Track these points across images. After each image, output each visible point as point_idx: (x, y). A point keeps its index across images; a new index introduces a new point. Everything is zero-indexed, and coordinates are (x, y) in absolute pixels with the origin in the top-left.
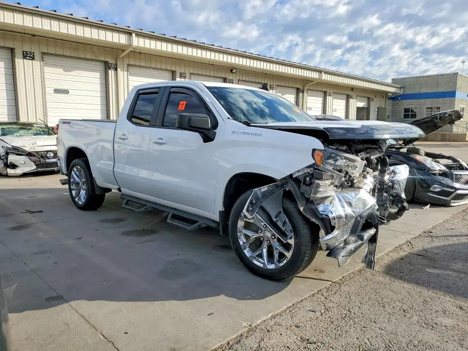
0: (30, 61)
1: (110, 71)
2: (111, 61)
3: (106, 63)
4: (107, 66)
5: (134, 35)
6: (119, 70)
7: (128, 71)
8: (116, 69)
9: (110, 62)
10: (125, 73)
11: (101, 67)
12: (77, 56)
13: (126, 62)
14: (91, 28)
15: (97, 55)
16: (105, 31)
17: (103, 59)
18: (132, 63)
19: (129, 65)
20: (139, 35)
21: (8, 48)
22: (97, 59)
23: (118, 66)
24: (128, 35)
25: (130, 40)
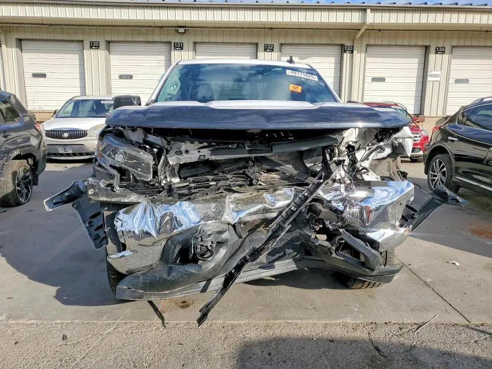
0: (270, 53)
1: (345, 54)
2: (347, 43)
3: (342, 46)
4: (343, 49)
5: (368, 11)
6: (355, 52)
7: (366, 52)
8: (352, 52)
9: (346, 45)
10: (363, 55)
11: (336, 50)
12: (312, 43)
13: (365, 42)
14: (329, 11)
15: (332, 38)
16: (344, 12)
17: (338, 42)
18: (372, 42)
19: (367, 45)
20: (375, 9)
21: (254, 43)
22: (332, 43)
23: (354, 48)
24: (363, 11)
25: (364, 17)
